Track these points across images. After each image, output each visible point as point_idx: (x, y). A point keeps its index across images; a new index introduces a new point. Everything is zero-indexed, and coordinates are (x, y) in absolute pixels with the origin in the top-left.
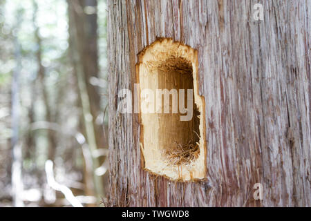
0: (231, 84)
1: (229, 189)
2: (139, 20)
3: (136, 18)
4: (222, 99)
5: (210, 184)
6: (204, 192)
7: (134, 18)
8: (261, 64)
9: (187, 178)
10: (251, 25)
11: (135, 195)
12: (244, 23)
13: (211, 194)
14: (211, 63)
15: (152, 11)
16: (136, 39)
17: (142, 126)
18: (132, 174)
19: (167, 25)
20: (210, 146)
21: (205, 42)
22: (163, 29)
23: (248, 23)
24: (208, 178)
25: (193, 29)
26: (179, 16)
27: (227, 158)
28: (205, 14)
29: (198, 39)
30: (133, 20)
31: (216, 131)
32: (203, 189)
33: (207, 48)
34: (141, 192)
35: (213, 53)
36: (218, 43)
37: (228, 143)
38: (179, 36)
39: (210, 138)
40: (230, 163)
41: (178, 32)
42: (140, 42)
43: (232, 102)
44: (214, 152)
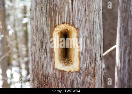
0: (88, 40)
1: (87, 74)
2: (55, 15)
3: (54, 14)
4: (85, 45)
5: (81, 72)
6: (79, 75)
7: (53, 14)
8: (96, 35)
9: (72, 71)
10: (94, 22)
11: (51, 77)
12: (92, 21)
13: (82, 75)
14: (82, 33)
15: (61, 13)
16: (53, 22)
17: (54, 53)
18: (50, 70)
19: (67, 19)
20: (81, 60)
21: (81, 26)
22: (66, 20)
23: (93, 22)
24: (81, 70)
25: (77, 22)
26: (72, 16)
27: (86, 64)
28: (81, 17)
29: (78, 25)
30: (53, 15)
31: (83, 56)
32: (79, 74)
33: (81, 28)
34: (54, 76)
35: (83, 30)
36: (85, 27)
37: (87, 59)
38: (72, 23)
39: (81, 58)
40: (87, 65)
41: (71, 22)
42: (55, 23)
43: (88, 46)
44: (82, 62)
